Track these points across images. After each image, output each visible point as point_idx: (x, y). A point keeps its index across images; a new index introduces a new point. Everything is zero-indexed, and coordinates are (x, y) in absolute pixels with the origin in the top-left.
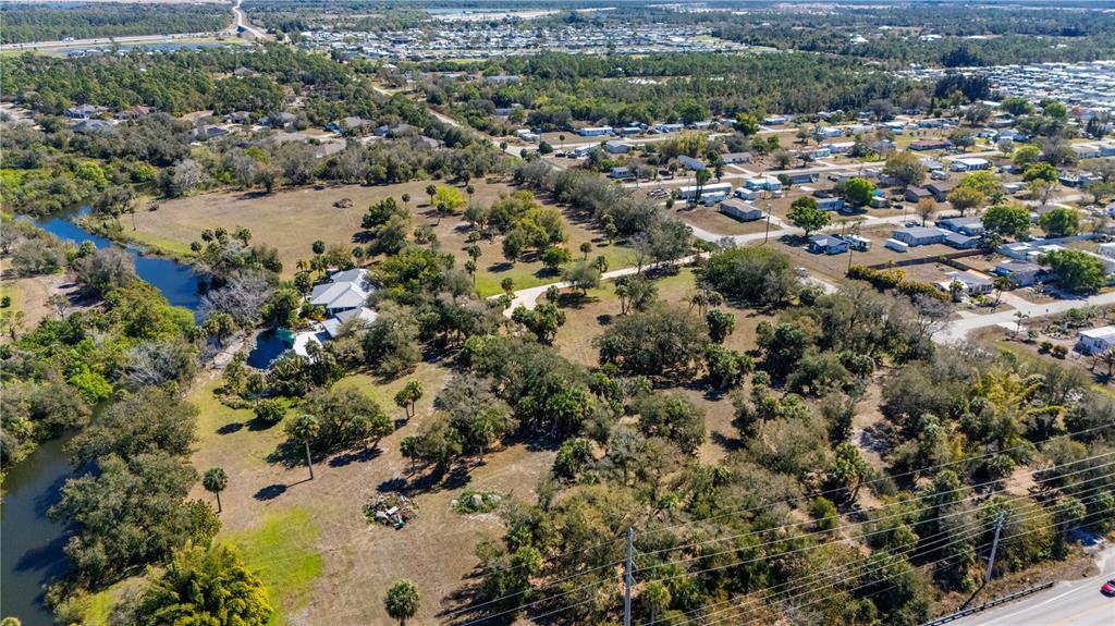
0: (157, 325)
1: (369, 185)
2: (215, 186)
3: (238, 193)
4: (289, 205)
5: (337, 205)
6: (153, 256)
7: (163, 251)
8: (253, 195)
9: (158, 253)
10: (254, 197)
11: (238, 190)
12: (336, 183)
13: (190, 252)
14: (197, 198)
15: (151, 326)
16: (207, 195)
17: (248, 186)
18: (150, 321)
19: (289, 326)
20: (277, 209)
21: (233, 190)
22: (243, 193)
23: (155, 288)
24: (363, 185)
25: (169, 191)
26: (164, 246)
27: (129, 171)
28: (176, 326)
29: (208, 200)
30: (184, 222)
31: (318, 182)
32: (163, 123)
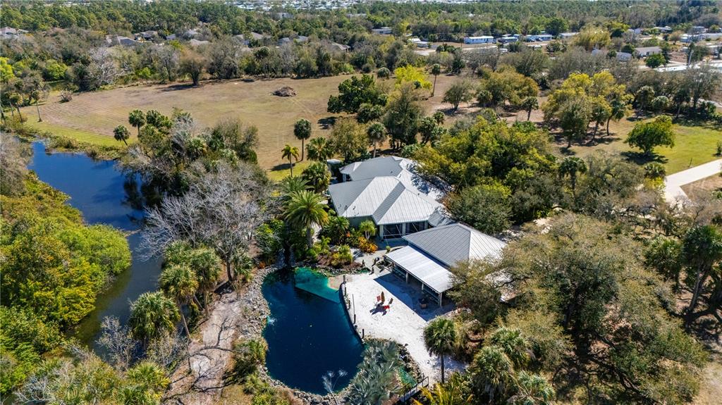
0: (55, 274)
1: (299, 78)
2: (134, 80)
3: (161, 86)
4: (223, 95)
5: (278, 94)
6: (62, 150)
7: (74, 144)
8: (178, 88)
9: (69, 146)
10: (181, 89)
11: (160, 84)
12: (265, 77)
13: (113, 142)
14: (117, 91)
15: (43, 278)
16: (125, 89)
17: (171, 79)
18: (37, 265)
19: (314, 263)
20: (211, 98)
21: (154, 84)
22: (166, 86)
23: (62, 195)
24: (293, 78)
25: (84, 84)
26: (78, 138)
27: (41, 69)
28: (96, 267)
29: (129, 92)
30: (101, 112)
31: (245, 77)
32: (78, 35)
